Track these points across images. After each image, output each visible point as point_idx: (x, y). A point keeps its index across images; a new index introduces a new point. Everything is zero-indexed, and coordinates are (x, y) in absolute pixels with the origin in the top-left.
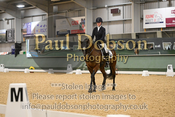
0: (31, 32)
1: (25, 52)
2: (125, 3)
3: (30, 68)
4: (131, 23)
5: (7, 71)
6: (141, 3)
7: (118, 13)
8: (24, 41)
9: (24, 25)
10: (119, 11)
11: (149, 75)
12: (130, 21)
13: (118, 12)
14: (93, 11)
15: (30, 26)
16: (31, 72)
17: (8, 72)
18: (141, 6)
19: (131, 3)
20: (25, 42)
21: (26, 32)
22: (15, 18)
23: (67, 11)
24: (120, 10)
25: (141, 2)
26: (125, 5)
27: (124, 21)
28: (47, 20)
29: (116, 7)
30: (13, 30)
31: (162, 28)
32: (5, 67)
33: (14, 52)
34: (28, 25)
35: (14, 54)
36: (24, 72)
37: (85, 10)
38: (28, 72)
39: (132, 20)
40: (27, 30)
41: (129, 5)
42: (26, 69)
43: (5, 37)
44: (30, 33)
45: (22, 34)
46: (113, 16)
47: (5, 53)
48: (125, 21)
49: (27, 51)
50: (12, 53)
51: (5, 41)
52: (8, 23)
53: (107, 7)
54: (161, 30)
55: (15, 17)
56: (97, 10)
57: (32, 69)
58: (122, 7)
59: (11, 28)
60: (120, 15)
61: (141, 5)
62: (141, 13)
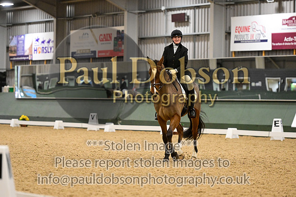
0: (24, 53)
1: (13, 89)
2: (199, 3)
3: (21, 118)
4: (208, 40)
6: (227, 5)
7: (185, 21)
8: (11, 68)
9: (12, 39)
10: (186, 17)
11: (238, 137)
12: (206, 37)
13: (185, 19)
14: (139, 17)
15: (22, 42)
16: (22, 126)
18: (228, 9)
19: (209, 3)
20: (13, 70)
21: (15, 51)
23: (91, 15)
24: (188, 17)
25: (227, 3)
26: (198, 7)
27: (195, 37)
28: (53, 31)
29: (182, 10)
31: (265, 51)
34: (19, 38)
36: (10, 124)
37: (123, 15)
38: (16, 124)
39: (210, 35)
40: (17, 48)
41: (202, 8)
42: (13, 120)
44: (22, 54)
45: (7, 55)
46: (176, 26)
48: (197, 37)
49: (16, 87)
53: (165, 10)
54: (263, 54)
56: (146, 15)
57: (24, 119)
58: (192, 11)
60: (188, 25)
61: (226, 9)
62: (226, 22)
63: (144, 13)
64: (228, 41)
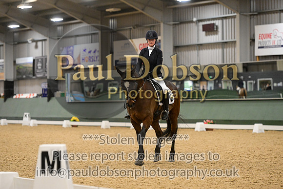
1: (64, 94)
2: (226, 14)
3: (72, 120)
4: (235, 47)
5: (35, 124)
6: (251, 15)
7: (214, 31)
9: (62, 50)
10: (215, 27)
11: (264, 132)
12: (233, 46)
14: (173, 28)
15: (71, 52)
16: (73, 126)
17: (37, 125)
18: (252, 19)
19: (235, 14)
22: (48, 39)
23: (132, 27)
24: (217, 26)
25: (251, 13)
26: (226, 18)
27: (224, 44)
28: (98, 42)
29: (211, 20)
30: (44, 58)
32: (32, 118)
33: (46, 93)
34: (69, 49)
35: (46, 96)
36: (62, 125)
37: (160, 27)
38: (68, 125)
39: (237, 42)
41: (232, 18)
42: (65, 121)
43: (32, 69)
46: (206, 35)
47: (32, 94)
49: (67, 92)
50: (43, 95)
51: (31, 76)
52: (36, 47)
53: (196, 21)
55: (47, 36)
56: (180, 26)
57: (74, 121)
58: (220, 21)
59: (41, 55)
60: (217, 34)
62: (251, 31)
63: (178, 24)
64: (252, 47)
